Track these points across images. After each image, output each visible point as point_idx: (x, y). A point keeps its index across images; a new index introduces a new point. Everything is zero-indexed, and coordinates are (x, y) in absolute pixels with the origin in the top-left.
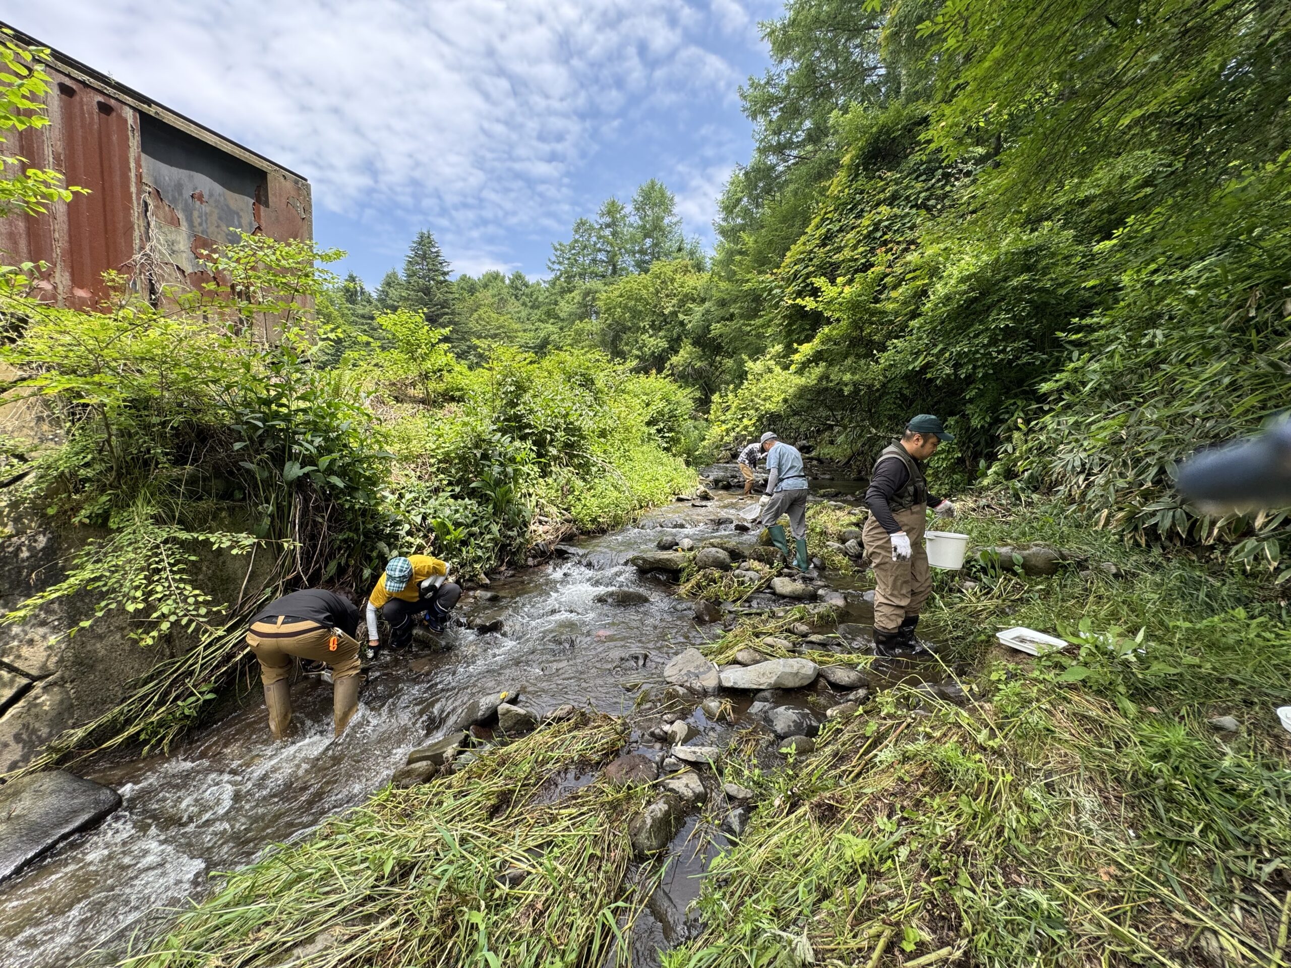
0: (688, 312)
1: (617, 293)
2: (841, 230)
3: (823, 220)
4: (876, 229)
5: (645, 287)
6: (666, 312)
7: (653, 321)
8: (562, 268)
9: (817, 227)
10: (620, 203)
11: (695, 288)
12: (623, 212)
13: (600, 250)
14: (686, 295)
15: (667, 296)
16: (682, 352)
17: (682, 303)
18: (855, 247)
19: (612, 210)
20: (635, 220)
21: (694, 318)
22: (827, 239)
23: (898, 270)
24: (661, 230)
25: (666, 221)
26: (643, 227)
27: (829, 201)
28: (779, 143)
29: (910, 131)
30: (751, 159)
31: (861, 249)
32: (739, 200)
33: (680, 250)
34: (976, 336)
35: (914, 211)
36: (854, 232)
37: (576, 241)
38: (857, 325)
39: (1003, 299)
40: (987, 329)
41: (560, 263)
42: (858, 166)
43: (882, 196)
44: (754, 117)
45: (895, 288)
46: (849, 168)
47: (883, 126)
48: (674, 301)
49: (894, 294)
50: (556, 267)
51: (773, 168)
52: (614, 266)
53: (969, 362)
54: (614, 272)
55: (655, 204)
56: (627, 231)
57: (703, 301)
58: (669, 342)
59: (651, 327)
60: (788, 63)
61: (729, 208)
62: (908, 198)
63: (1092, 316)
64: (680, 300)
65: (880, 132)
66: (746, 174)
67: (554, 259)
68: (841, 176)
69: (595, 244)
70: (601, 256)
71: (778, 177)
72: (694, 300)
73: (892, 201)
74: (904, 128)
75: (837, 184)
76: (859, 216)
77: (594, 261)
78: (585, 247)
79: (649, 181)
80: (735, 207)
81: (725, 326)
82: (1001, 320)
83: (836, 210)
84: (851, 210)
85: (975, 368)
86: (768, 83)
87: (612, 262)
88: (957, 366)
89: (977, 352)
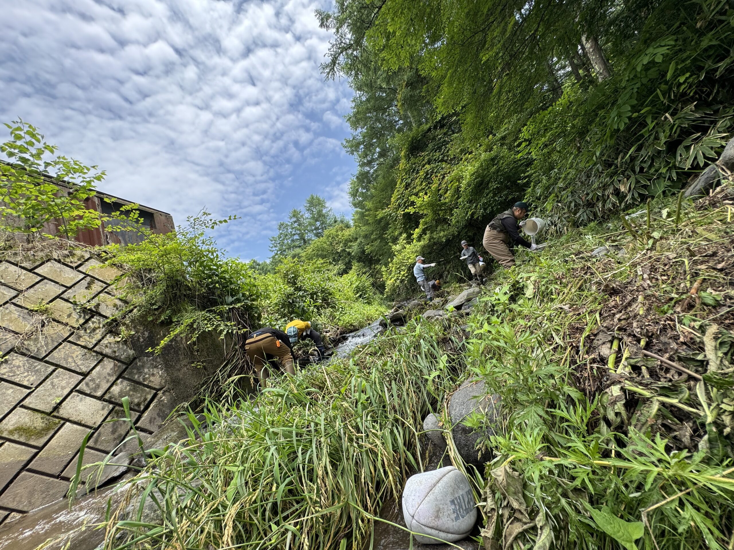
0: (350, 247)
1: (311, 250)
2: (412, 180)
3: (402, 180)
4: (427, 174)
5: (325, 243)
6: (339, 251)
7: (334, 258)
8: (277, 249)
9: (401, 184)
10: (298, 210)
11: (350, 235)
12: (301, 214)
13: (294, 234)
14: (346, 240)
15: (337, 244)
16: (353, 267)
17: (345, 245)
18: (421, 184)
19: (295, 214)
20: (307, 215)
21: (354, 248)
22: (407, 186)
23: (444, 186)
24: (324, 216)
25: (324, 212)
26: (313, 217)
27: (402, 172)
28: (368, 161)
29: (424, 136)
30: (357, 170)
31: (424, 184)
32: (357, 190)
33: (335, 222)
34: (487, 195)
35: (440, 163)
36: (418, 179)
37: (281, 234)
38: (435, 213)
39: (491, 178)
40: (490, 191)
41: (275, 247)
42: (408, 154)
43: (424, 162)
44: (353, 154)
45: (445, 193)
46: (405, 156)
47: (413, 137)
48: (341, 245)
49: (446, 195)
50: (274, 249)
51: (368, 172)
52: (304, 240)
53: (489, 206)
54: (305, 242)
55: (316, 205)
56: (306, 222)
57: (356, 239)
58: (345, 265)
59: (333, 261)
60: (359, 130)
61: (354, 195)
62: (435, 160)
63: (528, 171)
64: (344, 244)
65: (412, 139)
66: (357, 177)
67: (272, 246)
68: (403, 161)
69: (291, 232)
70: (296, 237)
71: (372, 175)
72: (351, 241)
73: (429, 162)
74: (422, 135)
75: (402, 164)
76: (418, 173)
77: (293, 241)
78: (287, 235)
79: (310, 196)
80: (357, 193)
81: (372, 246)
82: (494, 185)
83: (406, 174)
84: (413, 172)
85: (492, 208)
86: (353, 139)
87: (302, 238)
88: (485, 209)
89: (490, 201)
